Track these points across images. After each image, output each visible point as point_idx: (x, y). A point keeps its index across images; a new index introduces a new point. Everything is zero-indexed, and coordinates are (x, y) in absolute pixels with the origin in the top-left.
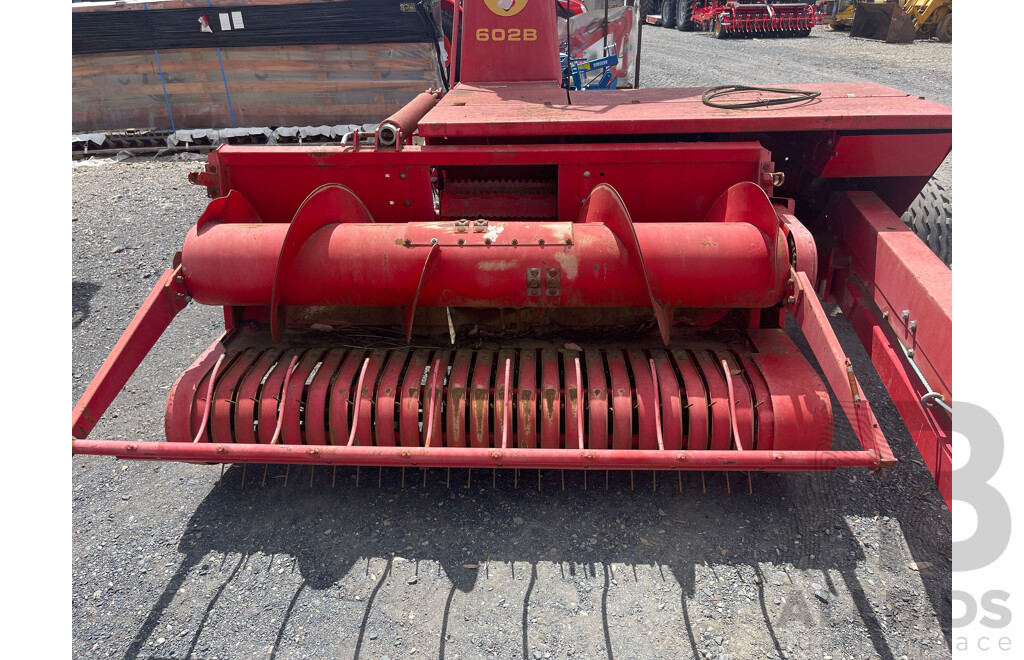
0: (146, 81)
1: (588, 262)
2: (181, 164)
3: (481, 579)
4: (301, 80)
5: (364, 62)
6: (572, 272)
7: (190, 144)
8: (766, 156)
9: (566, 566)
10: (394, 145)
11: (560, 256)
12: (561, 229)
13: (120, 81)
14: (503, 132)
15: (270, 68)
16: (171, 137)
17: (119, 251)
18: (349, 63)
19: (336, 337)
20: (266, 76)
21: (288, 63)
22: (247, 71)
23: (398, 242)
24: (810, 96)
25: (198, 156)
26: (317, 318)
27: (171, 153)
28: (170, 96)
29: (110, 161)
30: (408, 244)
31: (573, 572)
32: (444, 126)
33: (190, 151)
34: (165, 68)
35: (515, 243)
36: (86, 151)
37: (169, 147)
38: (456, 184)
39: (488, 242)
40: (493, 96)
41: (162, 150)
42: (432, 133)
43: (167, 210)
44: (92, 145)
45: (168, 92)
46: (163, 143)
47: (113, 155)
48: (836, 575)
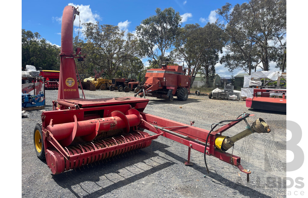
1: (118, 121)
6: (116, 123)
8: (131, 106)
10: (78, 109)
11: (114, 121)
12: (113, 118)
14: (96, 105)
23: (90, 123)
24: (128, 99)
30: (92, 123)
32: (87, 105)
35: (107, 120)
39: (104, 121)
42: (84, 106)
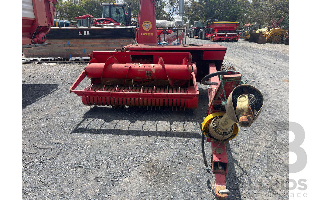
0: (64, 46)
1: (157, 70)
2: (72, 65)
3: (136, 122)
4: (102, 47)
5: (117, 43)
6: (154, 72)
7: (75, 61)
9: (151, 121)
10: (124, 51)
11: (152, 69)
12: (153, 65)
13: (58, 46)
15: (94, 44)
16: (70, 59)
17: (62, 79)
18: (114, 43)
19: (111, 86)
20: (94, 46)
21: (99, 43)
22: (89, 44)
23: (124, 66)
25: (76, 63)
26: (108, 83)
27: (70, 63)
28: (70, 50)
29: (55, 64)
30: (126, 66)
31: (152, 122)
32: (133, 48)
33: (74, 62)
34: (70, 43)
35: (144, 67)
36: (49, 61)
37: (70, 61)
38: (135, 60)
39: (140, 66)
40: (144, 45)
41: (68, 62)
42: (131, 49)
43: (71, 73)
44: (51, 60)
45: (70, 49)
46: (68, 60)
47: (56, 63)
48: (198, 123)
